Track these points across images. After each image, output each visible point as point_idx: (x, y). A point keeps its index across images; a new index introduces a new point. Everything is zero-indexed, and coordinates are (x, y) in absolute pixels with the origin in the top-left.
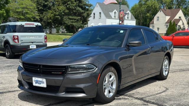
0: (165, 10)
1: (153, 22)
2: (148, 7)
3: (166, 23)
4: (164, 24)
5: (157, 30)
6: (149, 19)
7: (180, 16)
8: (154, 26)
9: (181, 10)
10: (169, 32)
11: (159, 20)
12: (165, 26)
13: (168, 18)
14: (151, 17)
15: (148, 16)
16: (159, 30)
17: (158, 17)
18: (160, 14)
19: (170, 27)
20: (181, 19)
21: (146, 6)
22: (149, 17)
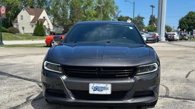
0: (29, 9)
1: (17, 21)
2: (8, 4)
3: (31, 22)
4: (29, 24)
5: (22, 29)
6: (11, 17)
7: (44, 16)
8: (18, 25)
9: (44, 10)
10: (37, 32)
11: (23, 19)
12: (30, 25)
13: (32, 17)
14: (13, 15)
15: (9, 14)
16: (25, 29)
17: (22, 16)
18: (24, 13)
19: (38, 27)
20: (46, 19)
21: (6, 3)
22: (11, 15)
